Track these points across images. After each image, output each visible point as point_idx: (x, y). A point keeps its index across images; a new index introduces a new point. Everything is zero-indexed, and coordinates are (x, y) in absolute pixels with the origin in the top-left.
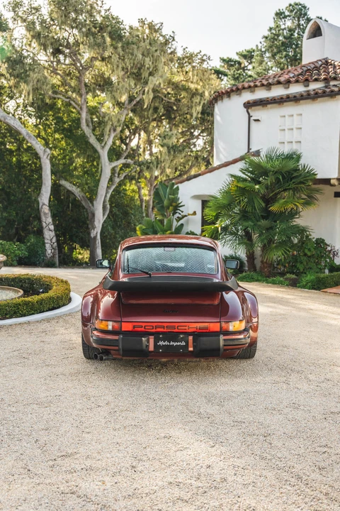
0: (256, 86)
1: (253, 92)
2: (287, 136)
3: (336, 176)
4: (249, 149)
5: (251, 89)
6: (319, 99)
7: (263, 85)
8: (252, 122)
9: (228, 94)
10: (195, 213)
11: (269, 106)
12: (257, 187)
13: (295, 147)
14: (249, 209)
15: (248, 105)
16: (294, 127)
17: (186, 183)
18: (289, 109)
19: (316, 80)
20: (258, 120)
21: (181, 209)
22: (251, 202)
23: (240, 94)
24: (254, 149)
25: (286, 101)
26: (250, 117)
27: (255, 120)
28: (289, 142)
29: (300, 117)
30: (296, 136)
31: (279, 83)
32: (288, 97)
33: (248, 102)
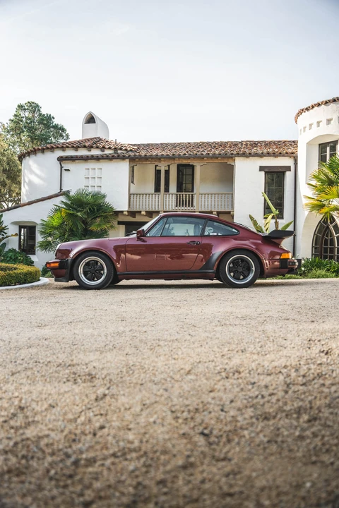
0: (68, 147)
1: (64, 150)
2: (91, 183)
3: (127, 209)
4: (61, 189)
5: (63, 148)
6: (114, 160)
7: (73, 147)
8: (63, 171)
9: (43, 151)
10: (16, 235)
11: (77, 161)
12: (79, 214)
13: (96, 189)
14: (74, 229)
15: (61, 159)
16: (96, 176)
17: (7, 212)
18: (92, 165)
19: (110, 148)
20: (69, 170)
21: (5, 231)
22: (75, 224)
23: (53, 151)
24: (64, 189)
25: (91, 159)
26: (62, 167)
27: (65, 170)
28: (92, 186)
29: (100, 170)
30: (97, 182)
31: (85, 147)
32: (92, 156)
33: (61, 157)
